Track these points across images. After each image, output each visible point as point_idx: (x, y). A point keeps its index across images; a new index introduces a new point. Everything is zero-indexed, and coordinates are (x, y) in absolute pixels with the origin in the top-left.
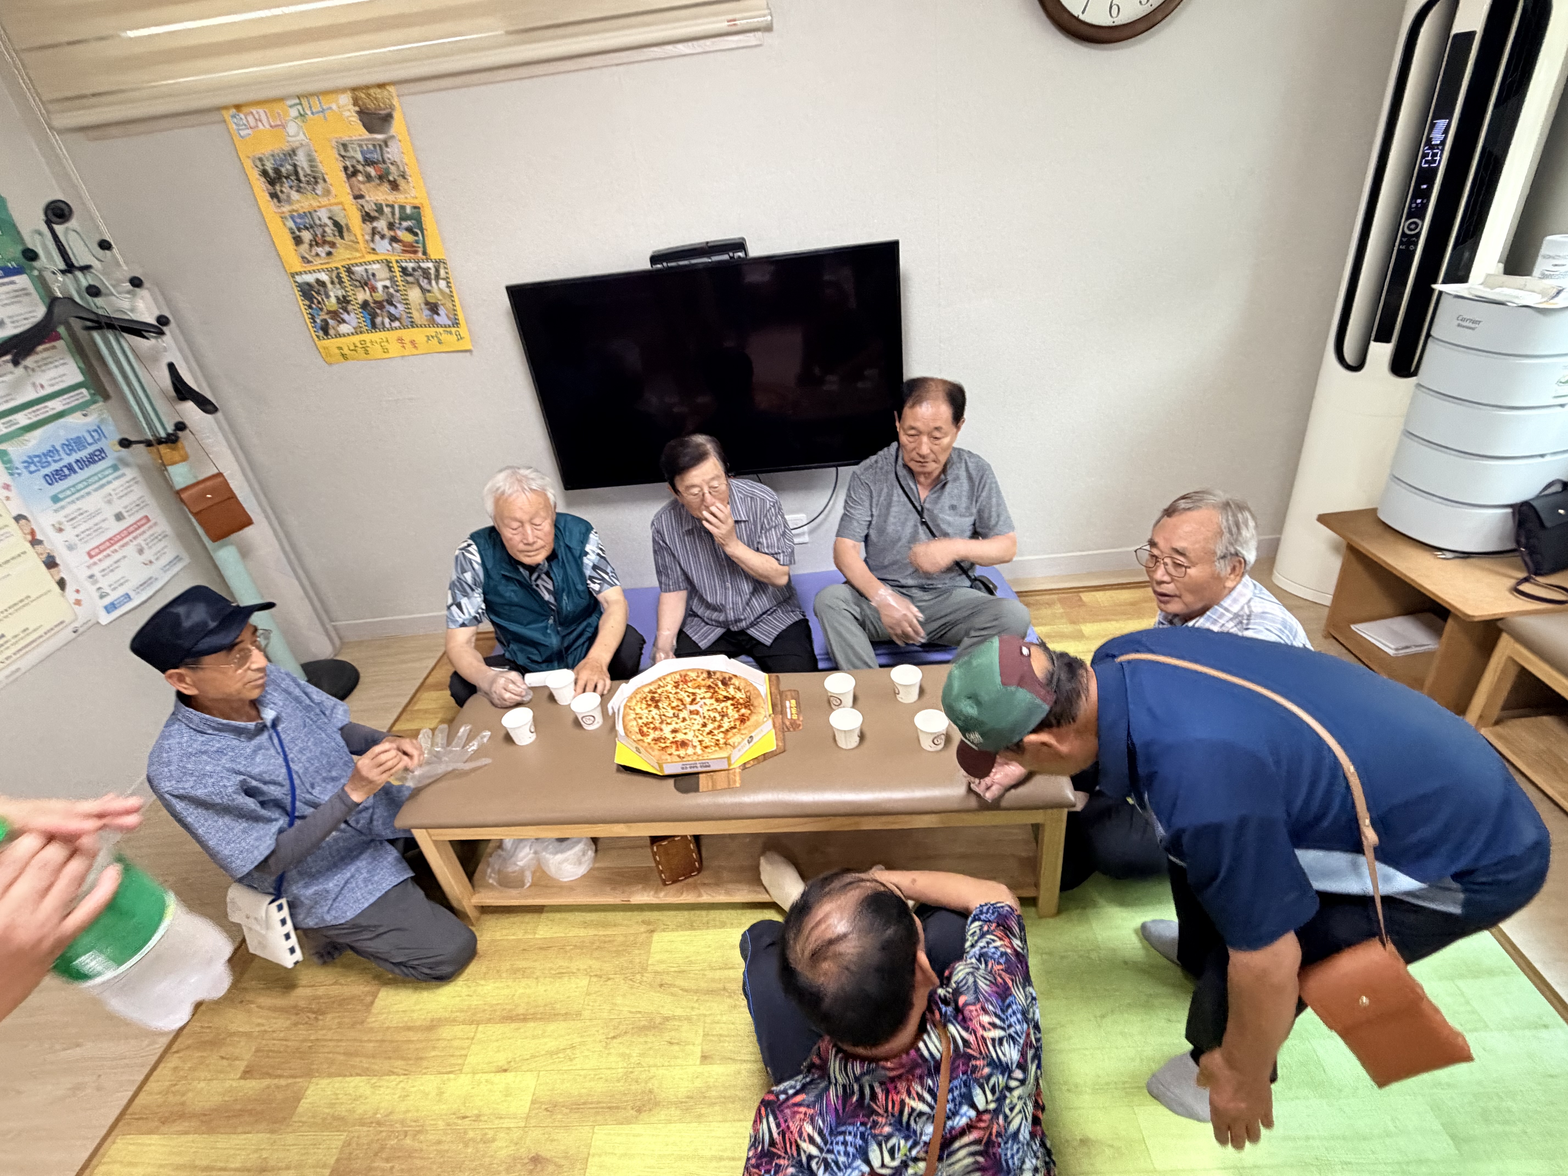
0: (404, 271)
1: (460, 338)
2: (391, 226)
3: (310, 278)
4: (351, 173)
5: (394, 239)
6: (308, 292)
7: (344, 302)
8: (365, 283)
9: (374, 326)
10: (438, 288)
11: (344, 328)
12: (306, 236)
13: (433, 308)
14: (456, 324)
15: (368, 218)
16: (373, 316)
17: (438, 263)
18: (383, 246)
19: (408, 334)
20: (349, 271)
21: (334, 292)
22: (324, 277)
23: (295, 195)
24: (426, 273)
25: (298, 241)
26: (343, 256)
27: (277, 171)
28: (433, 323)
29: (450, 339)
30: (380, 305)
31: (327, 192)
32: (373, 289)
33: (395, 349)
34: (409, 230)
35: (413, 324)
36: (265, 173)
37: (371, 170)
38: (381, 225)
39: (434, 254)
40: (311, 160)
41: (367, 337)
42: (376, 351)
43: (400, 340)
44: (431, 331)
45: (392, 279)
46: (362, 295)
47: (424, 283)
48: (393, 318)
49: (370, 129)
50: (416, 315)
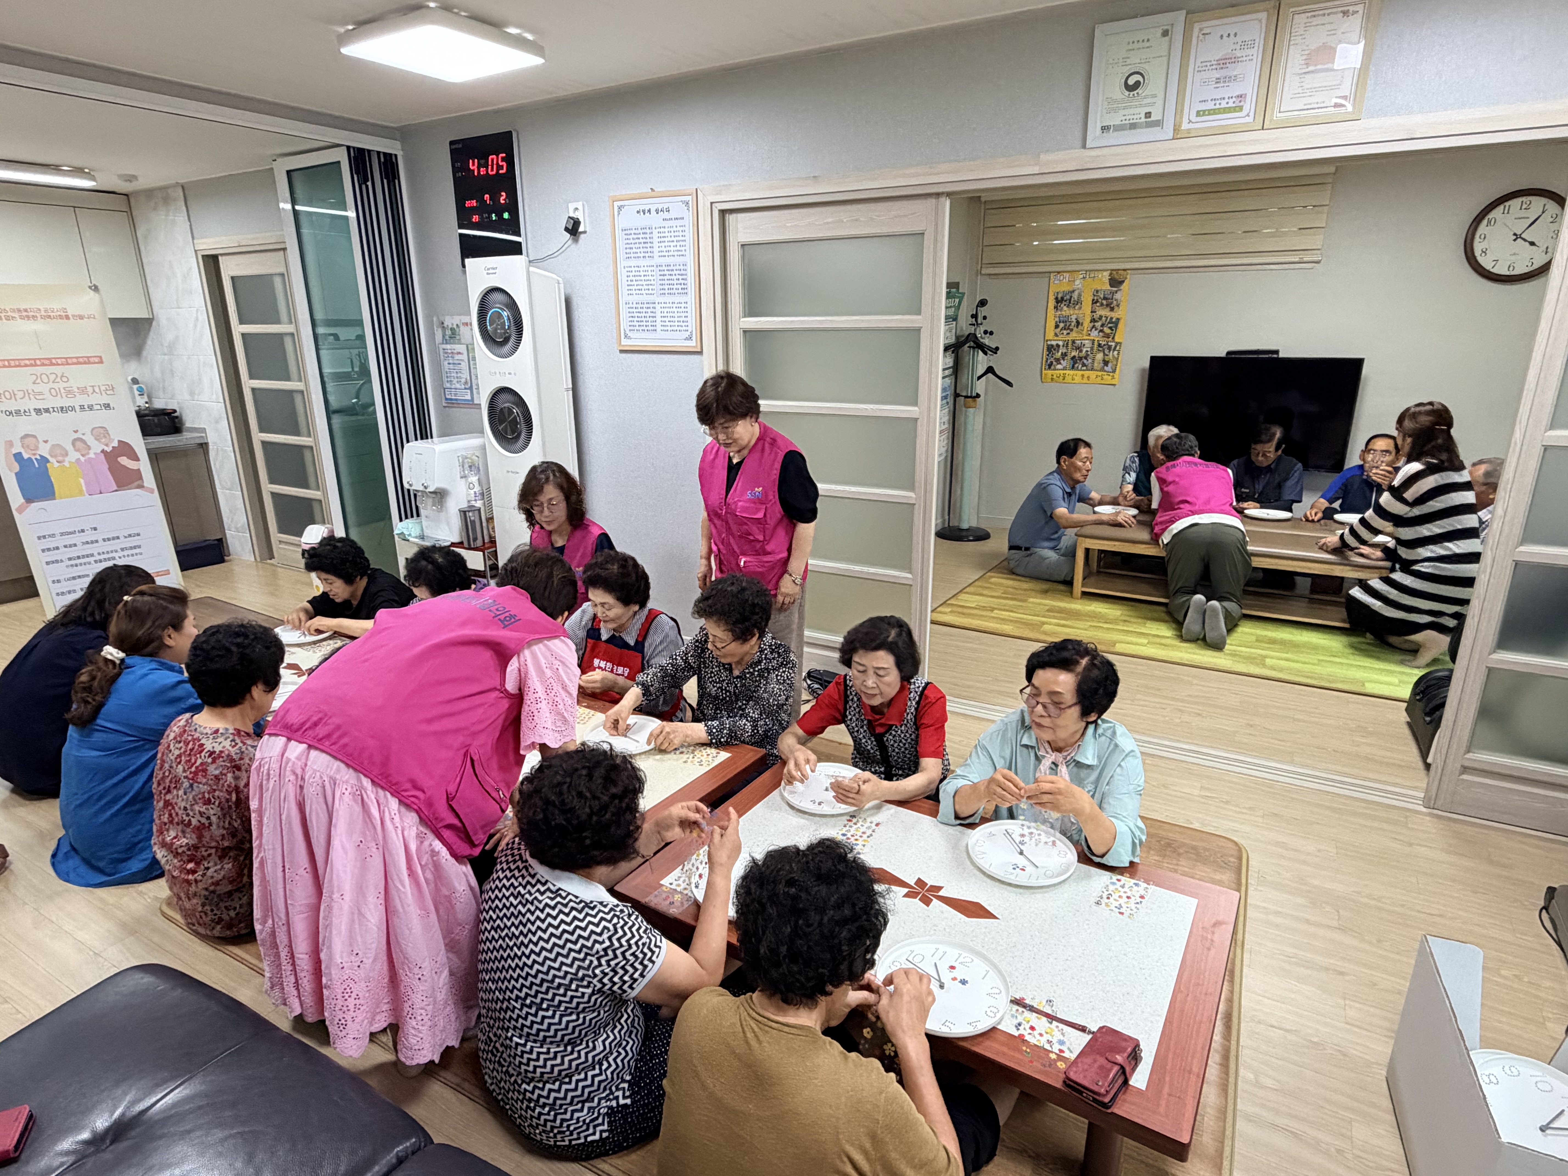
0: (1099, 345)
1: (1113, 378)
2: (1103, 325)
3: (1054, 343)
4: (1094, 302)
5: (1101, 331)
6: (1050, 348)
7: (1064, 355)
8: (1079, 349)
9: (1073, 368)
10: (1111, 355)
11: (1059, 367)
12: (1062, 325)
13: (1106, 363)
14: (1114, 371)
15: (1093, 320)
16: (1075, 363)
17: (1117, 343)
18: (1094, 333)
19: (1087, 373)
20: (1073, 342)
21: (1062, 350)
22: (1061, 343)
23: (1065, 308)
24: (1109, 348)
25: (1057, 326)
26: (1074, 335)
27: (1062, 298)
28: (1102, 370)
29: (1108, 379)
30: (1081, 358)
31: (1080, 308)
32: (1081, 351)
33: (1078, 379)
34: (1110, 328)
35: (1092, 369)
36: (1056, 298)
37: (1105, 302)
38: (1098, 324)
39: (1117, 339)
40: (1080, 295)
41: (1067, 372)
42: (1068, 379)
43: (1083, 376)
44: (1100, 373)
45: (1092, 348)
46: (1074, 353)
47: (1106, 351)
48: (1084, 365)
49: (1111, 286)
50: (1096, 365)
